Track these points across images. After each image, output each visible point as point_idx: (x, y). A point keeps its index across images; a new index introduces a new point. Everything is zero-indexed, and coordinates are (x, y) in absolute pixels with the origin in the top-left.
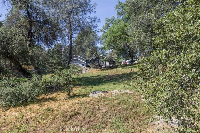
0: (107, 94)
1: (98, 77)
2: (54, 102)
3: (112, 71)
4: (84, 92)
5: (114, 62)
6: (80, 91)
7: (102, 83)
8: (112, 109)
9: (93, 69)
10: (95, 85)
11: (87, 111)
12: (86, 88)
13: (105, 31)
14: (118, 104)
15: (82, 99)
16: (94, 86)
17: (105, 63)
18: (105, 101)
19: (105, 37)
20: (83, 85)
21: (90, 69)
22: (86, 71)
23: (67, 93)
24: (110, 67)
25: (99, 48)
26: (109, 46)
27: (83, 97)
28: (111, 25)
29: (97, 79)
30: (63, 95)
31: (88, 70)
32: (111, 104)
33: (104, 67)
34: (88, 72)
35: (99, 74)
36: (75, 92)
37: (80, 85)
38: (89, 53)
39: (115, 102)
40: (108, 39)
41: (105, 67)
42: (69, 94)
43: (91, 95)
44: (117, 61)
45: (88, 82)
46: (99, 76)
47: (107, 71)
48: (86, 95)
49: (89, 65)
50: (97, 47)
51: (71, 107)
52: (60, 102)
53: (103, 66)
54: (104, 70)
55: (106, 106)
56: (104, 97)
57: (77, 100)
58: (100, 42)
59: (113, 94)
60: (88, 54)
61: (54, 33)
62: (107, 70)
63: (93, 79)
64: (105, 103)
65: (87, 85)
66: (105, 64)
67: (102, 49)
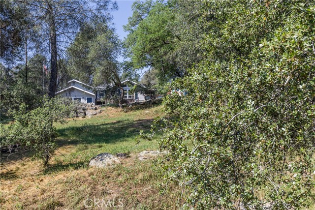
0: (128, 160)
1: (116, 126)
2: (8, 182)
3: (147, 111)
4: (81, 157)
5: (153, 92)
6: (73, 155)
7: (124, 136)
8: (132, 190)
9: (109, 108)
10: (107, 142)
11: (76, 199)
12: (87, 148)
13: (133, 28)
14: (144, 181)
15: (72, 173)
16: (104, 144)
17: (136, 95)
18: (119, 175)
19: (132, 41)
20: (82, 142)
21: (104, 109)
22: (94, 112)
23: (41, 161)
24: (144, 104)
25: (122, 65)
26: (142, 61)
27: (76, 168)
28: (145, 17)
29: (115, 129)
30: (33, 166)
31: (99, 110)
32: (131, 182)
33: (133, 104)
34: (98, 115)
35: (120, 119)
36: (62, 159)
37: (74, 143)
38: (99, 74)
39: (140, 176)
40: (138, 45)
41: (135, 104)
42: (46, 163)
43: (92, 163)
44: (159, 90)
45: (95, 135)
46: (119, 122)
47: (138, 112)
48: (82, 163)
49: (102, 100)
50: (117, 62)
51: (44, 191)
52: (23, 182)
53: (131, 101)
54: (131, 109)
55: (122, 184)
56: (119, 167)
57: (61, 176)
58: (122, 51)
59: (141, 159)
60: (97, 76)
61: (17, 32)
62: (138, 109)
63: (107, 128)
64: (120, 179)
65: (90, 142)
66: (137, 98)
67: (128, 66)
